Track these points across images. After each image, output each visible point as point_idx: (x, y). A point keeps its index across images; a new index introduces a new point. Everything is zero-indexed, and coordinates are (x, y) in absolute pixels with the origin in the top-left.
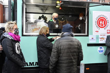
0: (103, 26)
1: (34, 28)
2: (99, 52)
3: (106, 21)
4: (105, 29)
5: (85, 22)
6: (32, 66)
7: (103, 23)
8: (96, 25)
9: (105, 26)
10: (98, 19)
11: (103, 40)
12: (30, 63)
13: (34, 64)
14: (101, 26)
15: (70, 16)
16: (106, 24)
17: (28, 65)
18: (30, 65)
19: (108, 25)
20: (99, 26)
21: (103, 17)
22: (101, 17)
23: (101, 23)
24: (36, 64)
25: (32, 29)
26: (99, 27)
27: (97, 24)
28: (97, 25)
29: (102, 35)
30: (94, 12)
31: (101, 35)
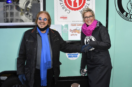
2: (69, 57)
8: (62, 5)
11: (76, 33)
16: (84, 2)
19: (88, 5)
26: (68, 9)
27: (63, 2)
28: (64, 4)
29: (75, 25)
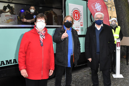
0: (78, 19)
1: (8, 18)
3: (80, 14)
4: (79, 21)
5: (63, 14)
6: (10, 65)
7: (77, 16)
9: (79, 19)
10: (73, 12)
12: (7, 61)
13: (12, 62)
14: (76, 19)
15: (40, 8)
16: (80, 17)
17: (4, 64)
18: (7, 64)
19: (81, 18)
20: (74, 18)
21: (77, 10)
22: (76, 10)
23: (76, 15)
24: (14, 62)
25: (7, 20)
30: (69, 4)
31: (76, 27)
